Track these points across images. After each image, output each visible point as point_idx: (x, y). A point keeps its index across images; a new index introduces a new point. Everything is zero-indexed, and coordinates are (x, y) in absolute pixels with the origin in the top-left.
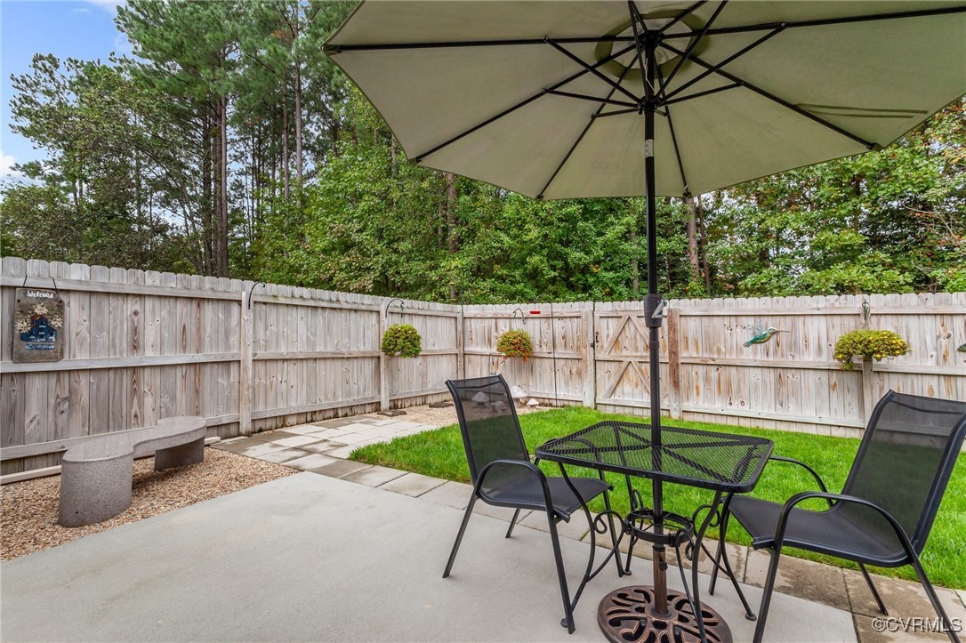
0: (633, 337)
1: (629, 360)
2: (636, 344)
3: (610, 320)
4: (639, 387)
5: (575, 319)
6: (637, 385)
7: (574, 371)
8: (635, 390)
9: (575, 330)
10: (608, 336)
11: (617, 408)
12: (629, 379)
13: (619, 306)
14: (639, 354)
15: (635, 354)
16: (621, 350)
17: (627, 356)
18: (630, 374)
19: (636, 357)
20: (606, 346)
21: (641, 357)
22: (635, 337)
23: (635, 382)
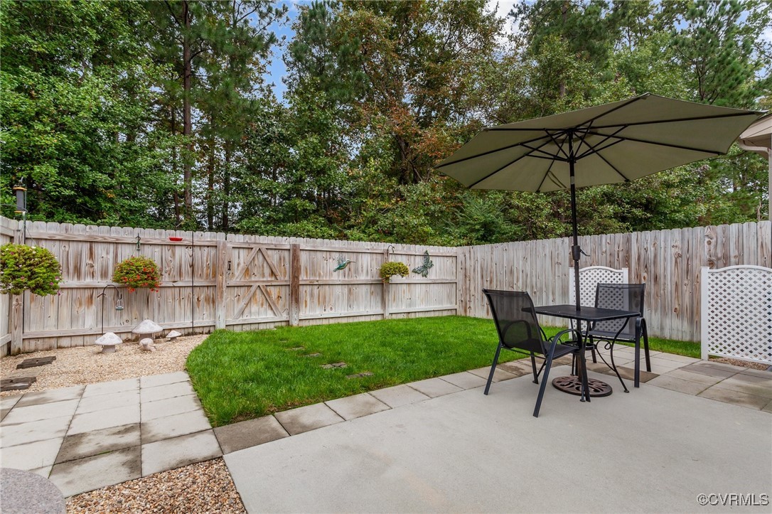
0: (261, 265)
1: (258, 284)
2: (263, 271)
3: (241, 251)
4: (264, 306)
5: (206, 249)
6: (262, 305)
7: (202, 297)
8: (261, 309)
9: (205, 258)
10: (238, 265)
11: (244, 327)
12: (256, 300)
13: (250, 239)
14: (265, 279)
15: (262, 279)
16: (250, 277)
17: (256, 282)
18: (257, 296)
19: (264, 281)
20: (237, 274)
21: (268, 281)
22: (263, 266)
23: (261, 302)
